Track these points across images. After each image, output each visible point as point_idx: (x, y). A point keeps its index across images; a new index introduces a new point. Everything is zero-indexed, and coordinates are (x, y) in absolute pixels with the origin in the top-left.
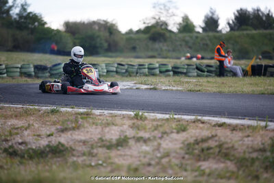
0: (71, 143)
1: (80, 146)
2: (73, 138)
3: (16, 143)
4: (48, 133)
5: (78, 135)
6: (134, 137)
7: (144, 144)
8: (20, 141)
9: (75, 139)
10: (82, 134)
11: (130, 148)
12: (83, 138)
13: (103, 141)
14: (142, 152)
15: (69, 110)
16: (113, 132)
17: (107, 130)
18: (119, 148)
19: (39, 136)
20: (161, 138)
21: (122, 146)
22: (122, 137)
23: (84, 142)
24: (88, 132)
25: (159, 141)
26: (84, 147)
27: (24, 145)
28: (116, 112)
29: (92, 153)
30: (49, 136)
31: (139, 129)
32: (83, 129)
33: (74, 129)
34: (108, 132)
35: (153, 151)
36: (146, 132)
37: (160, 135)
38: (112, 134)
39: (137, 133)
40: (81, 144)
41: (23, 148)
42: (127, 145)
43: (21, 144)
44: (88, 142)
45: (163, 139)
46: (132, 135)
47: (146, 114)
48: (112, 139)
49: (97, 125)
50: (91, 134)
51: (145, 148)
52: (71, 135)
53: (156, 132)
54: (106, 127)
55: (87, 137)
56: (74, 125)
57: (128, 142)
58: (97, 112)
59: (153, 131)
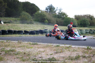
0: (58, 58)
1: (61, 59)
2: (59, 56)
3: (38, 57)
4: (51, 54)
5: (62, 55)
6: (82, 56)
7: (86, 59)
8: (40, 56)
9: (60, 56)
10: (63, 54)
11: (80, 60)
12: (63, 56)
13: (70, 57)
14: (84, 62)
15: (63, 45)
16: (75, 54)
17: (73, 53)
18: (76, 60)
19: (47, 55)
20: (93, 57)
21: (77, 59)
22: (78, 56)
23: (63, 57)
24: (65, 54)
25: (92, 58)
26: (63, 59)
27: (41, 58)
28: (80, 46)
29: (65, 62)
30: (51, 55)
31: (85, 53)
32: (64, 53)
33: (60, 52)
34: (73, 54)
35: (89, 61)
36: (87, 54)
37: (92, 55)
38: (74, 54)
39: (84, 55)
40: (62, 58)
41: (40, 59)
42: (79, 59)
43: (40, 57)
44: (65, 57)
45: (94, 57)
46: (82, 55)
47: (92, 47)
48: (73, 56)
49: (70, 51)
50: (67, 54)
51: (86, 60)
52: (59, 54)
53: (91, 54)
54: (73, 52)
55: (65, 56)
56: (61, 51)
57: (80, 58)
58: (73, 46)
59: (90, 54)
